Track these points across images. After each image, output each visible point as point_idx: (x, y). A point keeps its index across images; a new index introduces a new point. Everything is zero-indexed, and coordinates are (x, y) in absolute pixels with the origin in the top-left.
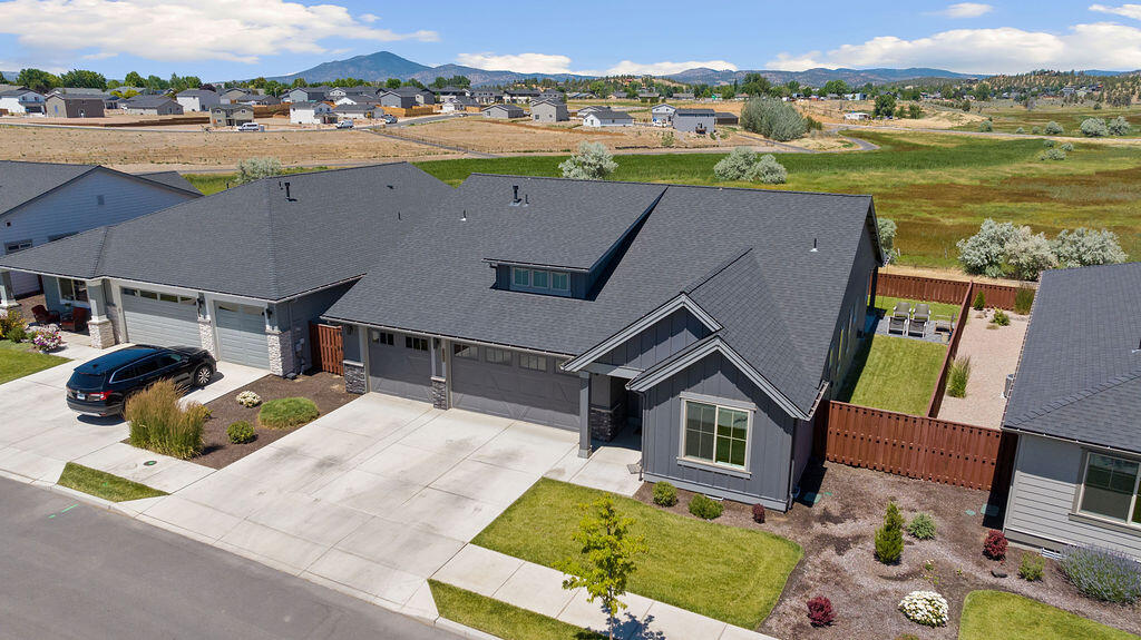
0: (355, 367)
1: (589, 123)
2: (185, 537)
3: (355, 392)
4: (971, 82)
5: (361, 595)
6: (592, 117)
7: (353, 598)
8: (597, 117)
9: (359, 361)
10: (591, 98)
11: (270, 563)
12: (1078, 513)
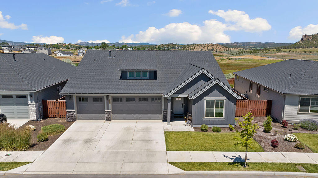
0: (71, 111)
1: (59, 55)
2: (56, 174)
3: (72, 121)
4: (156, 46)
5: (150, 173)
6: (60, 53)
7: (149, 175)
8: (62, 53)
9: (73, 109)
10: (54, 49)
11: (104, 173)
12: (299, 113)
